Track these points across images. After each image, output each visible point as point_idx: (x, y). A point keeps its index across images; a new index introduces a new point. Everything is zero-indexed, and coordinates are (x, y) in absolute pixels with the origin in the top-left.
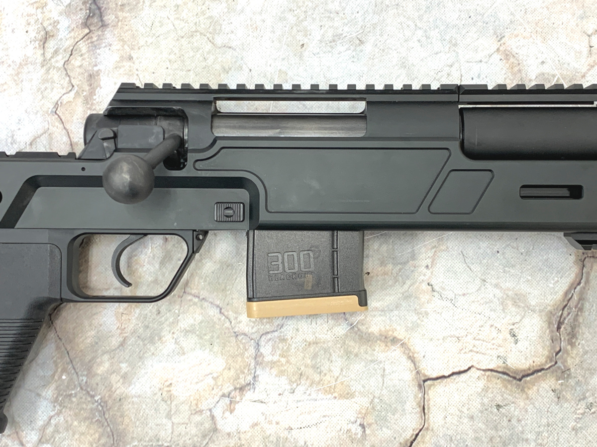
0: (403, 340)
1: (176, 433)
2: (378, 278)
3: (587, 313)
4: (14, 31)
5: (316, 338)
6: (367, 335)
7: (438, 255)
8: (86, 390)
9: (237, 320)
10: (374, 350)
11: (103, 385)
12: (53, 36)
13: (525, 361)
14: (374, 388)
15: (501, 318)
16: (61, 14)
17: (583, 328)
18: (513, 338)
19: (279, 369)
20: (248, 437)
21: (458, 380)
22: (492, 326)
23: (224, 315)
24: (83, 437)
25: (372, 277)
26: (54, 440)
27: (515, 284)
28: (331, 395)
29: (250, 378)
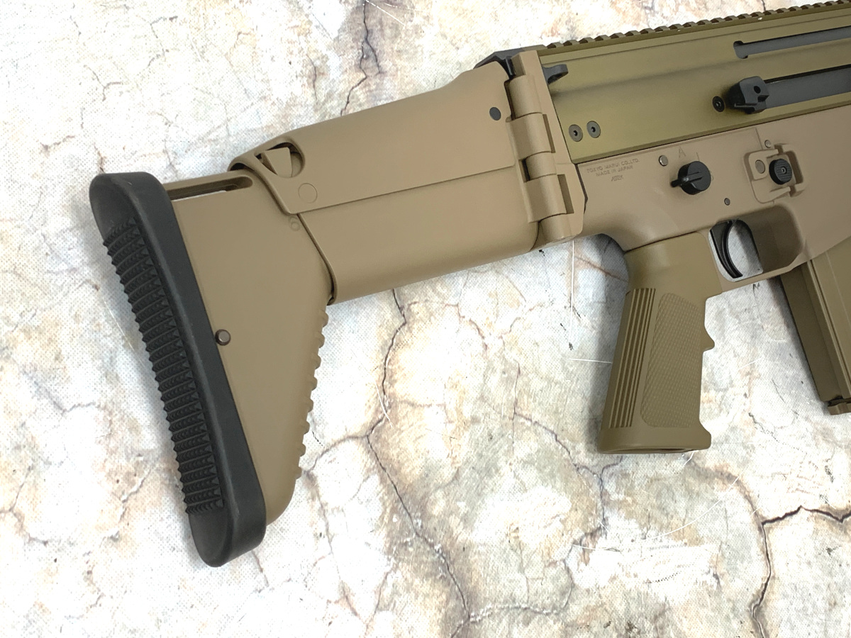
0: (737, 477)
1: (532, 591)
4: (274, 59)
5: (657, 473)
6: (704, 470)
7: (753, 382)
8: (423, 537)
9: (575, 449)
10: (713, 488)
11: (442, 530)
12: (323, 74)
13: (842, 501)
14: (720, 532)
15: (816, 453)
16: (329, 48)
18: (829, 476)
19: (627, 510)
20: (608, 594)
21: (792, 522)
23: (561, 443)
24: (427, 599)
26: (395, 605)
28: (681, 541)
29: (599, 521)
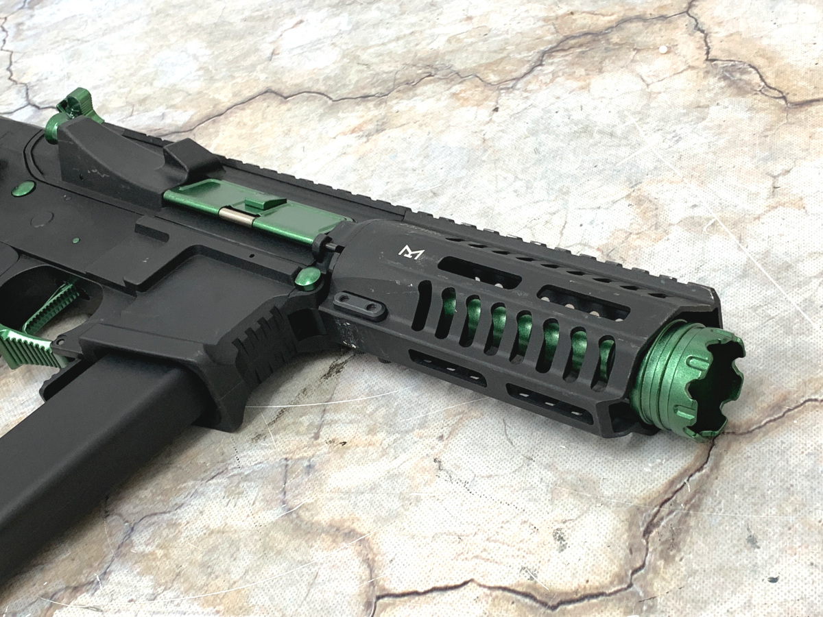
0: (365, 535)
2: (358, 449)
3: (706, 513)
5: (226, 524)
6: (309, 525)
7: (464, 423)
10: (311, 547)
13: (570, 579)
14: (289, 602)
15: (544, 511)
17: (695, 535)
18: (558, 543)
19: (147, 564)
21: (440, 600)
22: (525, 522)
25: (348, 448)
27: (583, 465)
28: (212, 608)
29: (96, 575)
